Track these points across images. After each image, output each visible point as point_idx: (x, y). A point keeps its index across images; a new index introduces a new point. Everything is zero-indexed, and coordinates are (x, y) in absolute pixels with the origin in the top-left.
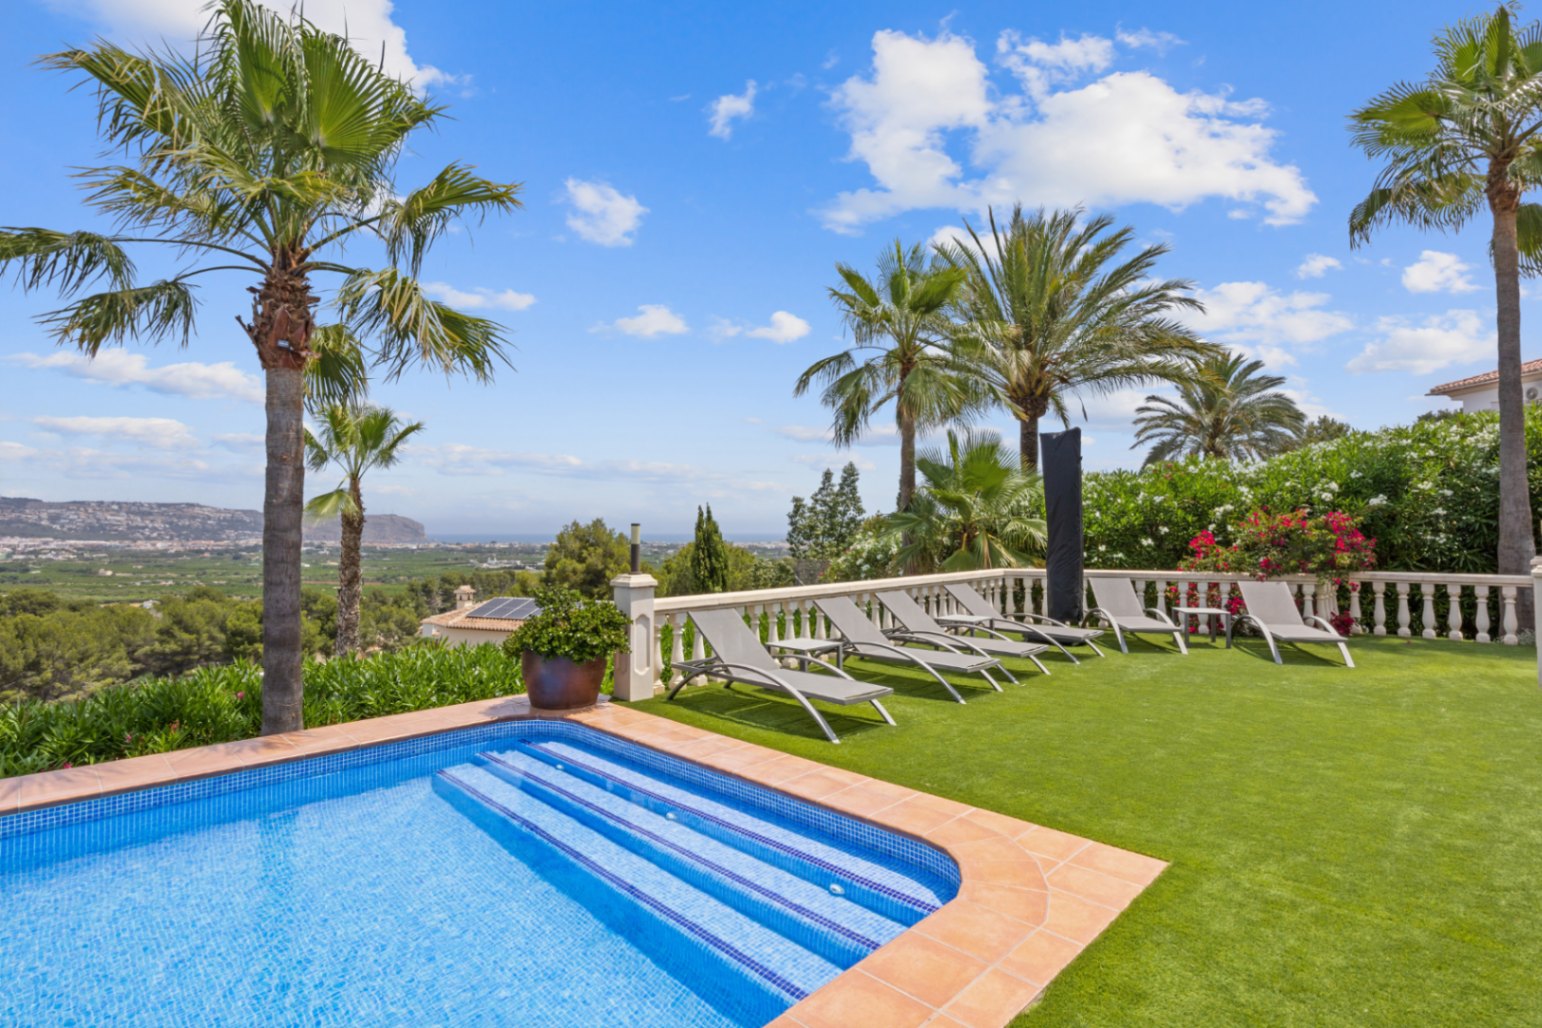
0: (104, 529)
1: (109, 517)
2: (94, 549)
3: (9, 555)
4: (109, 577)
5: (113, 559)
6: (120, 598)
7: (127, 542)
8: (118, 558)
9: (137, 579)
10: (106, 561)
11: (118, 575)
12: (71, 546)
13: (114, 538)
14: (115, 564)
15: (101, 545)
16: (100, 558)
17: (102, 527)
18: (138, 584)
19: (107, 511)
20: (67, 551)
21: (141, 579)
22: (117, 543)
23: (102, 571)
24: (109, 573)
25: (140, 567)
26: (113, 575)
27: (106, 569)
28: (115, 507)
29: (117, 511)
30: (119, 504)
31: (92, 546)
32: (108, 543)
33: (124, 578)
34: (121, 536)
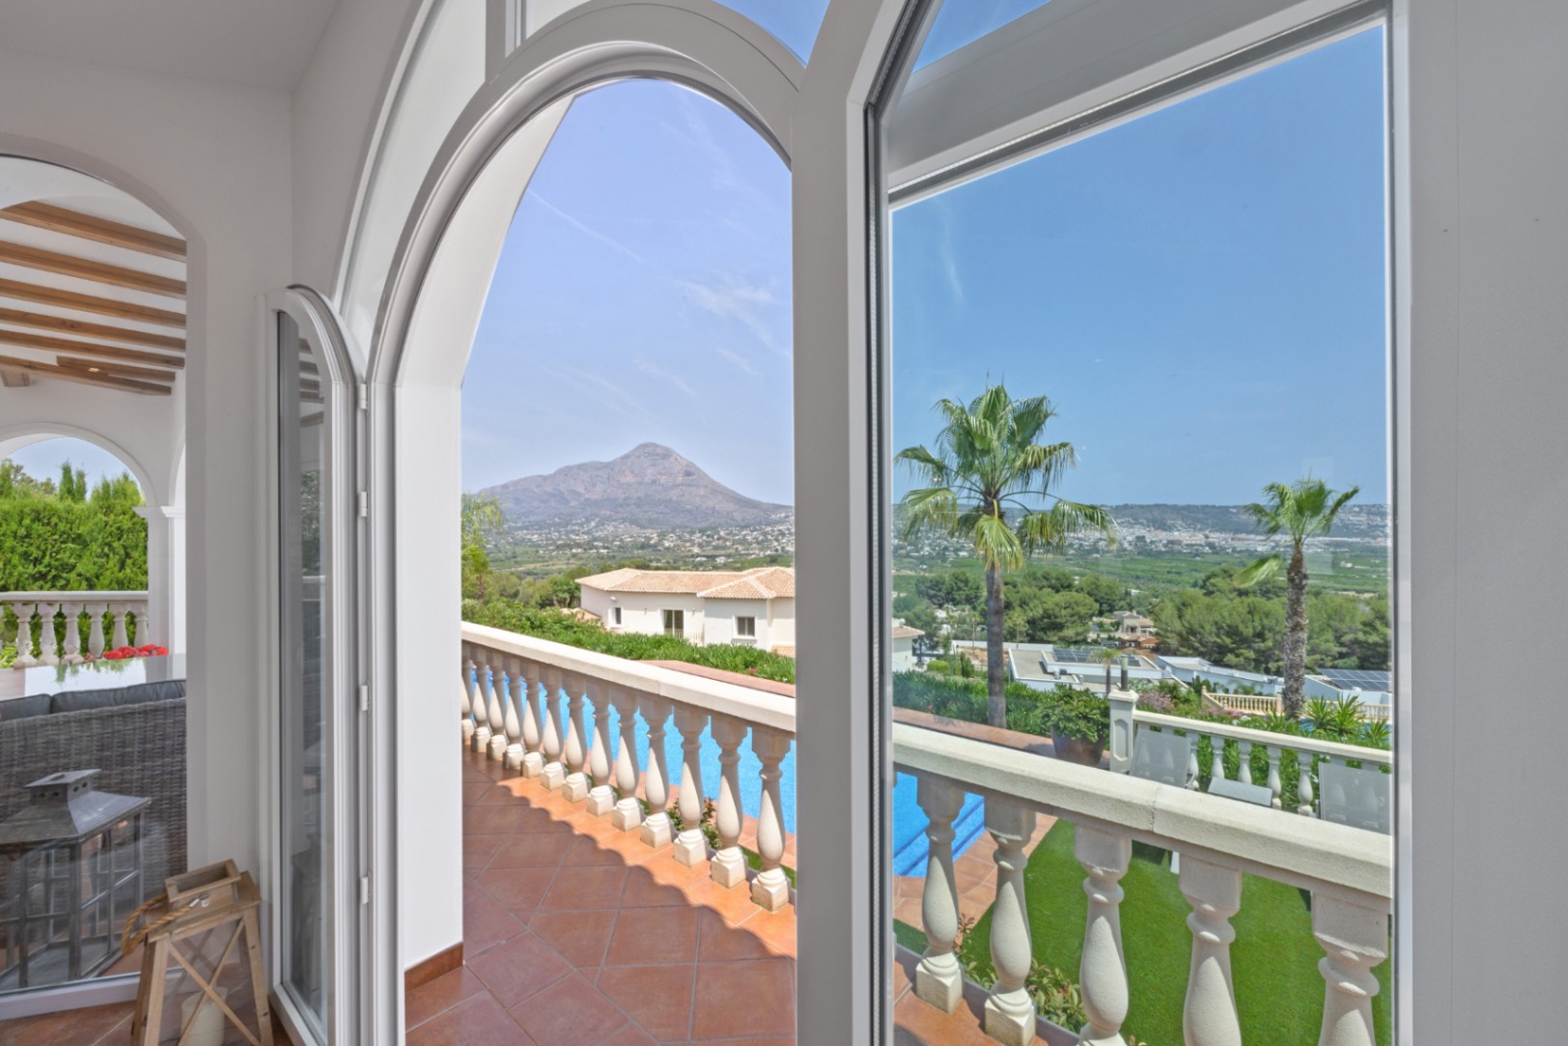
0: (1347, 528)
1: (1351, 518)
2: (1338, 545)
3: (1273, 548)
4: (1349, 569)
5: (1353, 554)
6: (1356, 587)
7: (1367, 539)
8: (1358, 553)
9: (1374, 572)
10: (1347, 556)
11: (1356, 567)
12: (1319, 541)
13: (1356, 535)
14: (1354, 559)
15: (1342, 541)
16: (1342, 552)
17: (1346, 526)
18: (1374, 576)
19: (1349, 512)
20: (1316, 546)
21: (1379, 572)
22: (1358, 540)
23: (1343, 563)
24: (1349, 565)
25: (1377, 562)
26: (1352, 567)
27: (1347, 562)
28: (1357, 509)
29: (1358, 513)
30: (1359, 506)
31: (1336, 542)
32: (1350, 540)
33: (1362, 570)
34: (1362, 534)
